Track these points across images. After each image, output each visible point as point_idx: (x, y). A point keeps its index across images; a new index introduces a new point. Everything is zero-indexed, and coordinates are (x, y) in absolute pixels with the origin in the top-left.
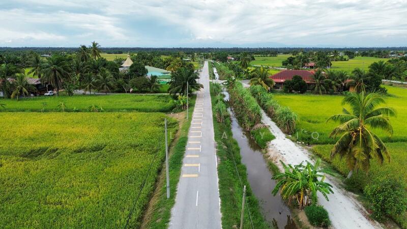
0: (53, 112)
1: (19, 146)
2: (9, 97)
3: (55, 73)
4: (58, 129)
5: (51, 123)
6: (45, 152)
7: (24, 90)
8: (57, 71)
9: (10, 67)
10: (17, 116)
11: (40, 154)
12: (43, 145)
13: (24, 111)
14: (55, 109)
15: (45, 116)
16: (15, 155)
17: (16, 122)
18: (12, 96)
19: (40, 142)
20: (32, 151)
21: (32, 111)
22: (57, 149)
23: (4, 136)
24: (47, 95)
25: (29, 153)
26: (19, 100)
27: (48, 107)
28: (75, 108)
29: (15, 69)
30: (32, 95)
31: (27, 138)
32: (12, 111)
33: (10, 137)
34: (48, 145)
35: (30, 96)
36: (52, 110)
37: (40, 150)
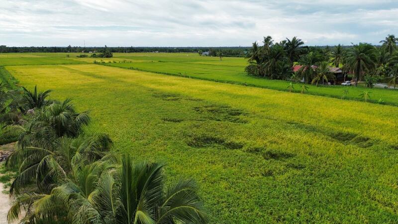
0: (353, 101)
1: (326, 126)
2: (309, 83)
3: (359, 62)
4: (365, 118)
5: (355, 110)
6: (354, 139)
7: (325, 77)
8: (361, 61)
9: (316, 55)
10: (319, 99)
11: (347, 139)
12: (350, 130)
13: (324, 95)
14: (356, 98)
15: (346, 103)
16: (324, 133)
17: (318, 104)
18: (312, 82)
19: (347, 127)
20: (339, 134)
21: (332, 96)
22: (368, 139)
23: (310, 114)
24: (344, 85)
25: (337, 136)
26: (318, 86)
27: (348, 95)
28: (380, 100)
29: (321, 57)
30: (329, 83)
31: (332, 119)
32: (314, 95)
33: (316, 116)
34: (356, 132)
35: (327, 84)
36: (352, 99)
37: (348, 135)
